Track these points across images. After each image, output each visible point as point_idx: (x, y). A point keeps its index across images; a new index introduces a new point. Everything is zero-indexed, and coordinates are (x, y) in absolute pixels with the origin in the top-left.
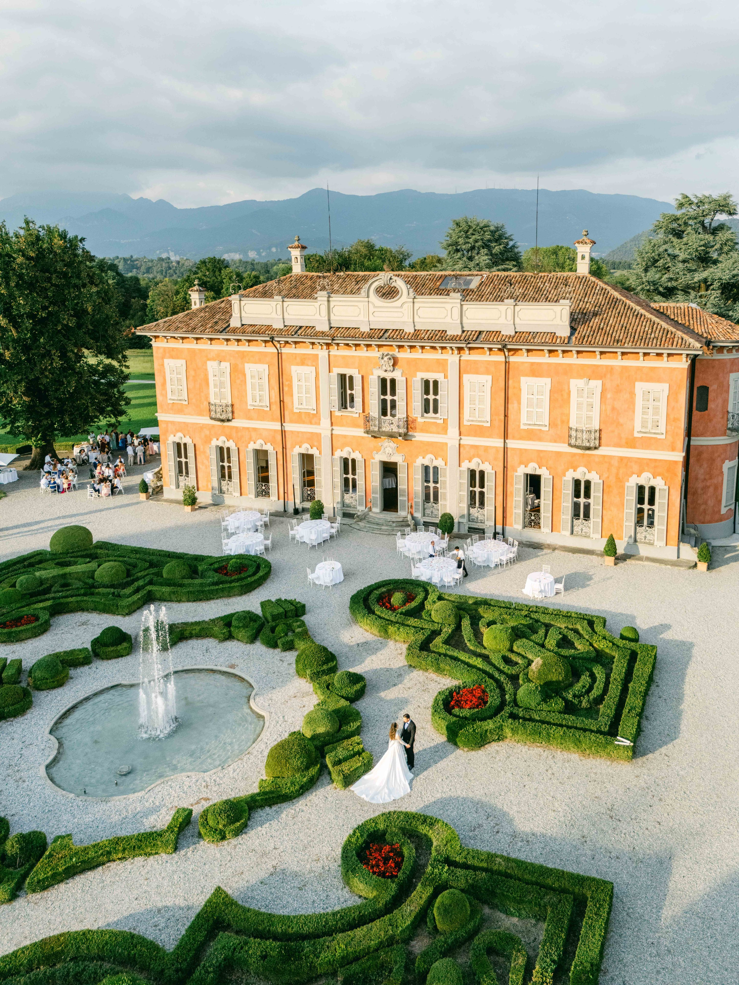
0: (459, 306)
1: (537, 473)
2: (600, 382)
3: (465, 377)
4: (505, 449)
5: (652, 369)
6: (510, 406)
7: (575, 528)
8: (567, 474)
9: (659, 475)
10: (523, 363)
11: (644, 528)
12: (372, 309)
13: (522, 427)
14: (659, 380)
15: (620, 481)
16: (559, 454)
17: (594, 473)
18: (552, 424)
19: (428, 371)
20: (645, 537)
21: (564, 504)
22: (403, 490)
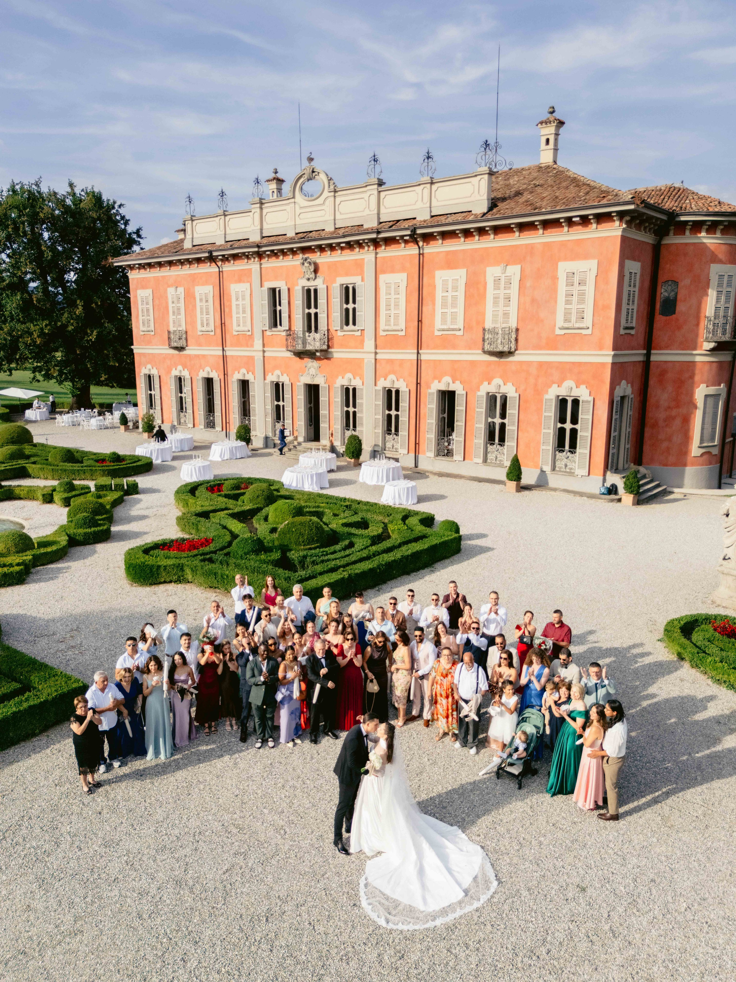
0: (376, 192)
1: (451, 389)
2: (519, 267)
3: (382, 278)
4: (418, 362)
5: (579, 242)
6: (425, 309)
7: (489, 455)
8: (482, 387)
9: (583, 383)
10: (438, 253)
11: (565, 453)
12: (298, 211)
13: (437, 333)
14: (586, 257)
15: (539, 392)
16: (472, 363)
17: (510, 385)
18: (467, 327)
19: (347, 274)
20: (566, 466)
21: (477, 425)
22: (325, 416)
